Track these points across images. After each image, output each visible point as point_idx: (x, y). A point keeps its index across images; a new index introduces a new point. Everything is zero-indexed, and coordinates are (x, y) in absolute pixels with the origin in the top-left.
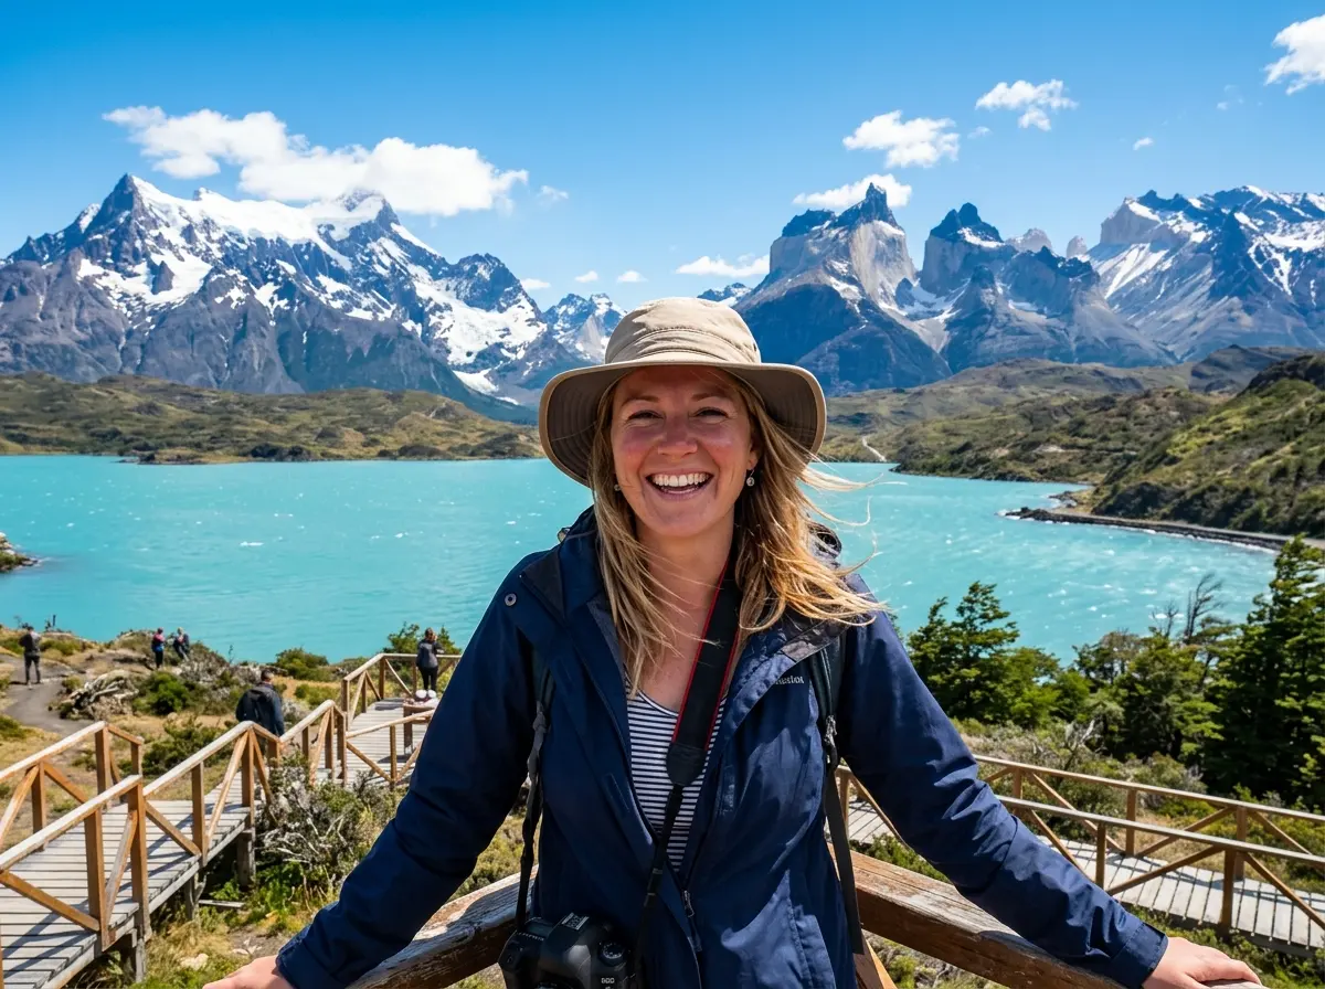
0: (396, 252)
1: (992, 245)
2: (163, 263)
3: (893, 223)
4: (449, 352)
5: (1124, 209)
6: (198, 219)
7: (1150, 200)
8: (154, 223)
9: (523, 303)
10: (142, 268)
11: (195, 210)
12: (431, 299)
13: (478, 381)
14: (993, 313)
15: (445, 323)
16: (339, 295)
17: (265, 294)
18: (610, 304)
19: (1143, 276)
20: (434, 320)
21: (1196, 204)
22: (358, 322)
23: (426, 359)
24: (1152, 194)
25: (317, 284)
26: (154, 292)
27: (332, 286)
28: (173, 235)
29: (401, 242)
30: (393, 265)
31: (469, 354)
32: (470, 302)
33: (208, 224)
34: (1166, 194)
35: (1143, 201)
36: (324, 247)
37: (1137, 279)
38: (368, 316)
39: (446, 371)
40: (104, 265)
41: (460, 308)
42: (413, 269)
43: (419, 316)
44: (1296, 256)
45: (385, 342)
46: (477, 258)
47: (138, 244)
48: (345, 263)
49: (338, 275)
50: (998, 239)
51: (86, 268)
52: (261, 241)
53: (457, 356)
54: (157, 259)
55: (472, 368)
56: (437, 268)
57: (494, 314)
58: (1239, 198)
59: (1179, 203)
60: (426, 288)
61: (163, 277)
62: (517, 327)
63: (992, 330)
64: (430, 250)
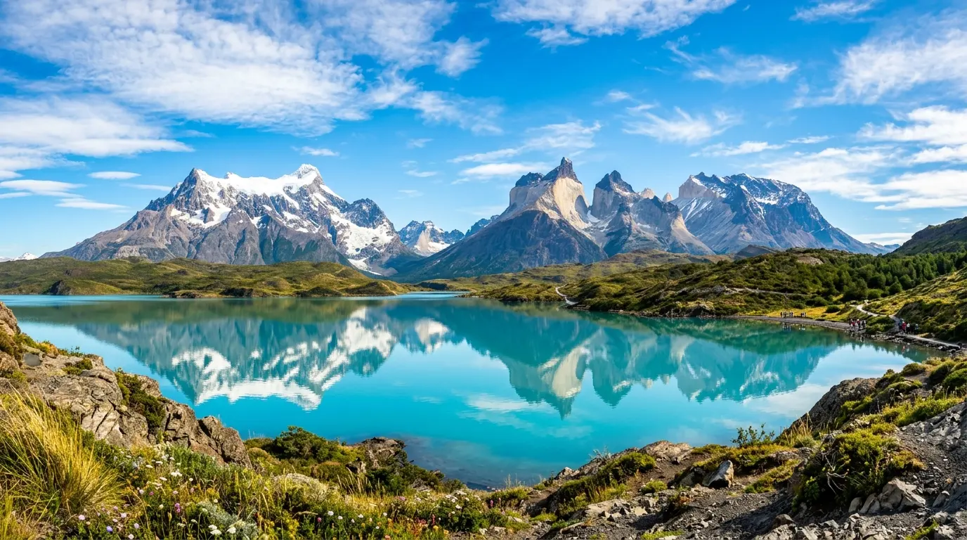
0: (323, 199)
1: (627, 194)
2: (208, 209)
3: (576, 180)
4: (347, 248)
5: (690, 179)
6: (226, 187)
7: (701, 177)
8: (206, 190)
9: (385, 223)
10: (199, 212)
11: (225, 184)
12: (338, 222)
13: (360, 264)
14: (630, 229)
15: (345, 235)
16: (292, 221)
17: (255, 221)
18: (433, 226)
19: (699, 213)
20: (340, 233)
21: (722, 180)
22: (300, 234)
23: (335, 252)
24: (702, 174)
25: (283, 216)
26: (205, 222)
27: (289, 216)
28: (214, 195)
29: (324, 193)
30: (320, 206)
31: (357, 250)
32: (359, 224)
33: (231, 189)
34: (708, 175)
35: (697, 177)
36: (287, 198)
37: (697, 214)
38: (305, 231)
39: (343, 259)
40: (183, 211)
41: (353, 226)
42: (330, 207)
43: (333, 231)
44: (767, 207)
45: (313, 244)
46: (362, 201)
47: (198, 200)
48: (296, 205)
49: (293, 211)
50: (632, 191)
51: (174, 212)
52: (255, 196)
53: (351, 251)
54: (206, 207)
55: (359, 257)
56: (344, 207)
57: (371, 230)
58: (741, 178)
59: (714, 179)
60: (337, 217)
61: (209, 214)
62: (381, 236)
63: (630, 238)
64: (341, 198)
